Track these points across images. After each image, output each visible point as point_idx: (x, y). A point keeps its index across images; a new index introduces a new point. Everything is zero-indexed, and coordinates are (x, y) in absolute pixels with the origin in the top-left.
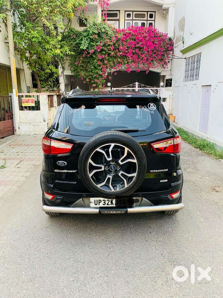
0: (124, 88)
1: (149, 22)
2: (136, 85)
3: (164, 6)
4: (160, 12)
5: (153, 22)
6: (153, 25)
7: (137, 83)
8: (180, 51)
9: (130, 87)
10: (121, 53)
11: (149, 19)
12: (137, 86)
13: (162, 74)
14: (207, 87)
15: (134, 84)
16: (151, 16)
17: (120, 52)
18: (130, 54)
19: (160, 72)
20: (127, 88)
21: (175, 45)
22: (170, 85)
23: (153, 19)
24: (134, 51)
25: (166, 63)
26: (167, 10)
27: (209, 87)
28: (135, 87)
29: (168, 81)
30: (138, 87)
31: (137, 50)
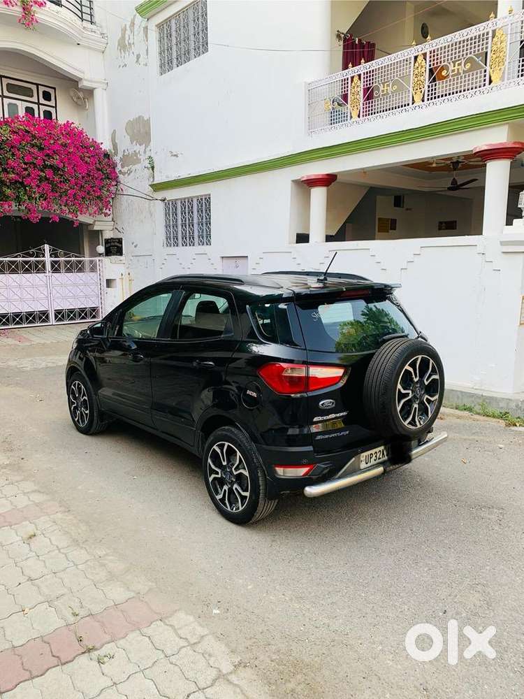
0: (16, 257)
1: (43, 108)
2: (44, 250)
3: (85, 84)
4: (72, 94)
5: (53, 110)
6: (54, 117)
7: (47, 247)
8: (150, 185)
9: (32, 256)
10: (12, 176)
11: (42, 101)
12: (47, 253)
13: (96, 228)
14: (234, 260)
15: (40, 249)
16: (47, 96)
17: (8, 173)
18: (34, 179)
19: (91, 223)
20: (23, 257)
21: (119, 168)
22: (119, 252)
23: (52, 103)
24: (43, 174)
25: (107, 205)
26: (90, 93)
27: (240, 262)
28: (44, 256)
29: (110, 243)
30: (51, 256)
31: (47, 171)
